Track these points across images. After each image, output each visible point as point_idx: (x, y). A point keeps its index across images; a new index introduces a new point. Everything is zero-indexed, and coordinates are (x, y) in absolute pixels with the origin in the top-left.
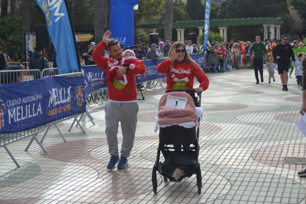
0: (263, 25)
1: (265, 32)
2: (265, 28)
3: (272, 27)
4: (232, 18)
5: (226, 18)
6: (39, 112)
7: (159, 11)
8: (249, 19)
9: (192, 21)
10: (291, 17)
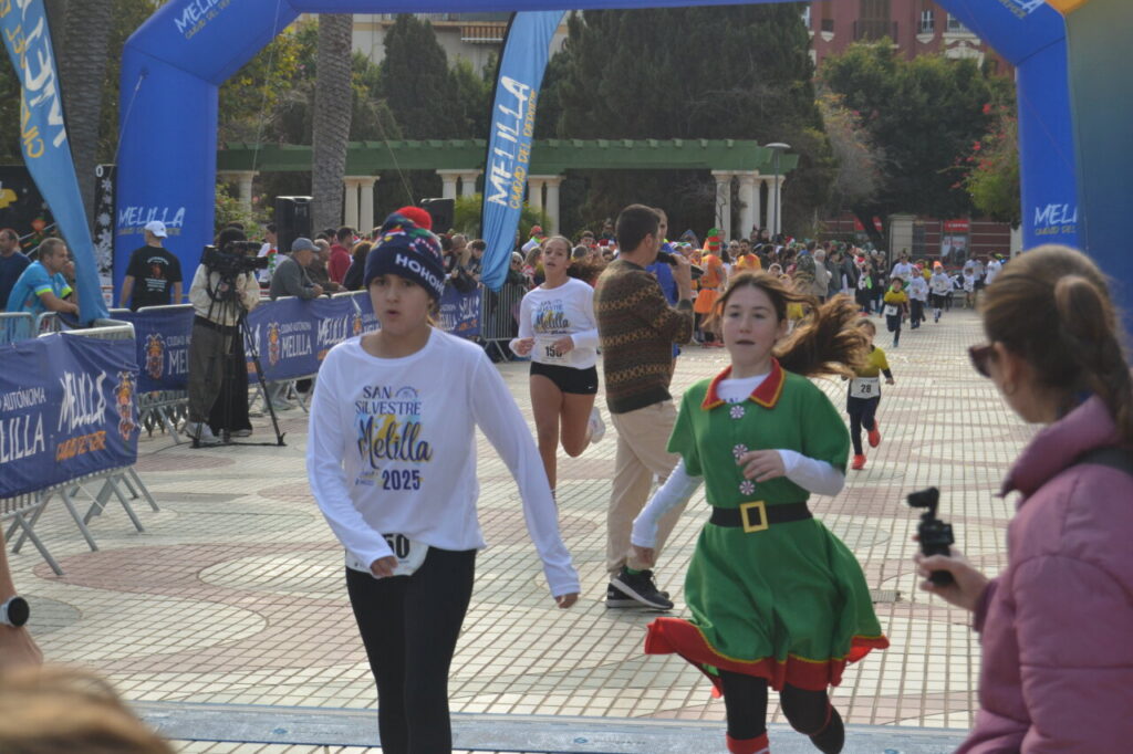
0: (713, 172)
1: (720, 200)
2: (719, 186)
3: (751, 181)
4: (583, 137)
5: (554, 136)
7: (273, 95)
8: (654, 143)
9: (413, 144)
10: (827, 142)
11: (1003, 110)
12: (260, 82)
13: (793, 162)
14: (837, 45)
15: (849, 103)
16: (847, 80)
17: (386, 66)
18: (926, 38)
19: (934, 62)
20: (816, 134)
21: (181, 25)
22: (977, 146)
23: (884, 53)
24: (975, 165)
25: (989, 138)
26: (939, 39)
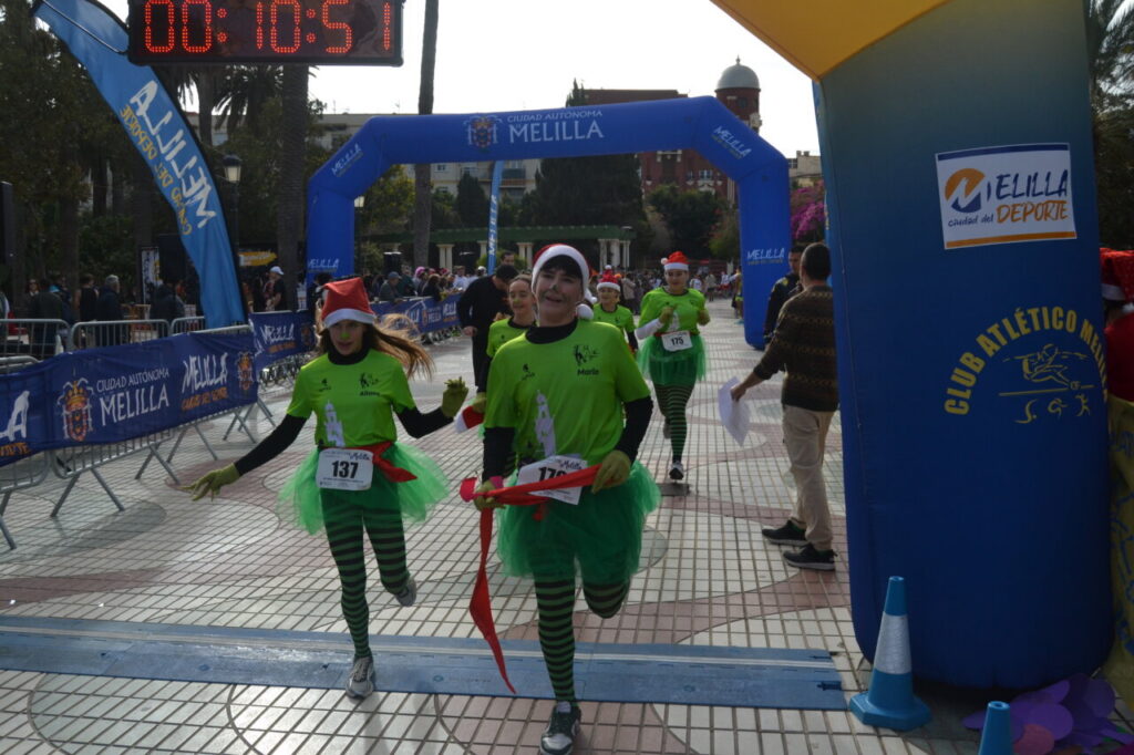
0: (599, 240)
1: (602, 252)
2: (602, 245)
3: (615, 243)
6: (163, 402)
9: (467, 230)
10: (649, 226)
11: (724, 212)
12: (400, 204)
13: (634, 235)
14: (653, 186)
15: (658, 210)
16: (657, 201)
17: (459, 197)
18: (690, 183)
19: (694, 192)
20: (644, 223)
21: (334, 171)
22: (713, 228)
23: (673, 190)
24: (712, 236)
25: (718, 224)
26: (696, 183)
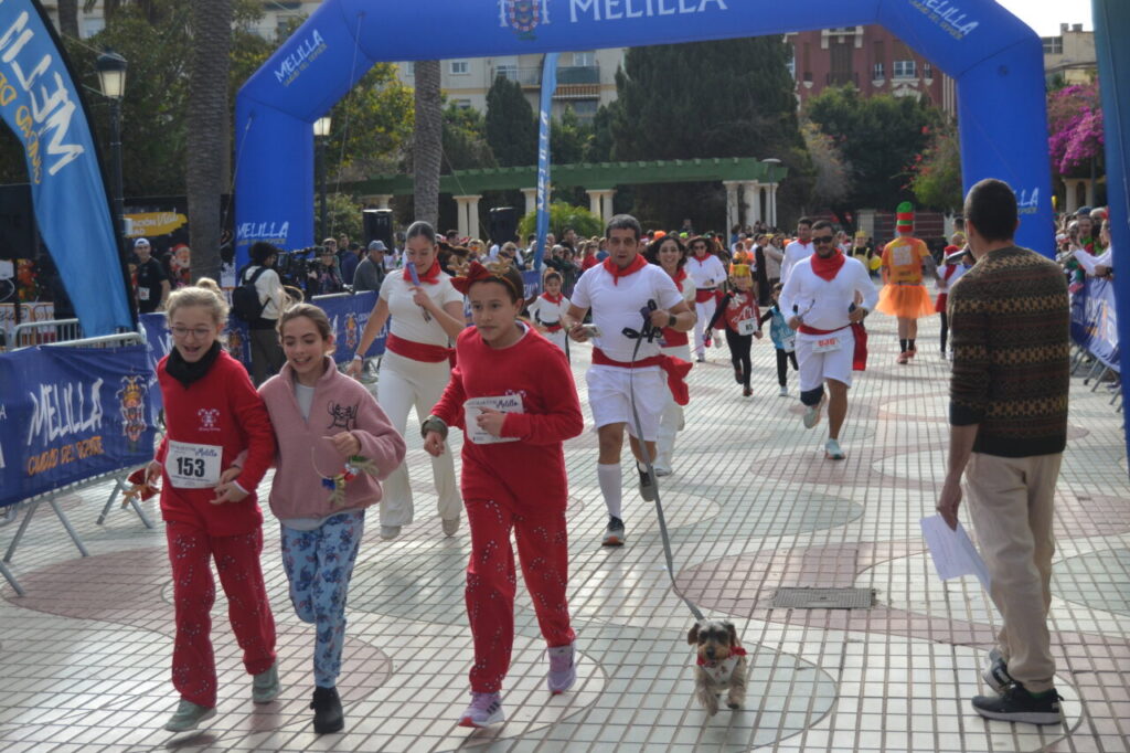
0: (725, 182)
1: (729, 203)
2: (729, 192)
3: (753, 188)
4: (629, 160)
5: (608, 161)
7: (399, 138)
8: (679, 162)
13: (784, 174)
14: (815, 89)
15: (825, 130)
16: (822, 114)
18: (879, 83)
20: (800, 152)
22: (919, 157)
23: (849, 95)
24: (918, 171)
25: (927, 153)
